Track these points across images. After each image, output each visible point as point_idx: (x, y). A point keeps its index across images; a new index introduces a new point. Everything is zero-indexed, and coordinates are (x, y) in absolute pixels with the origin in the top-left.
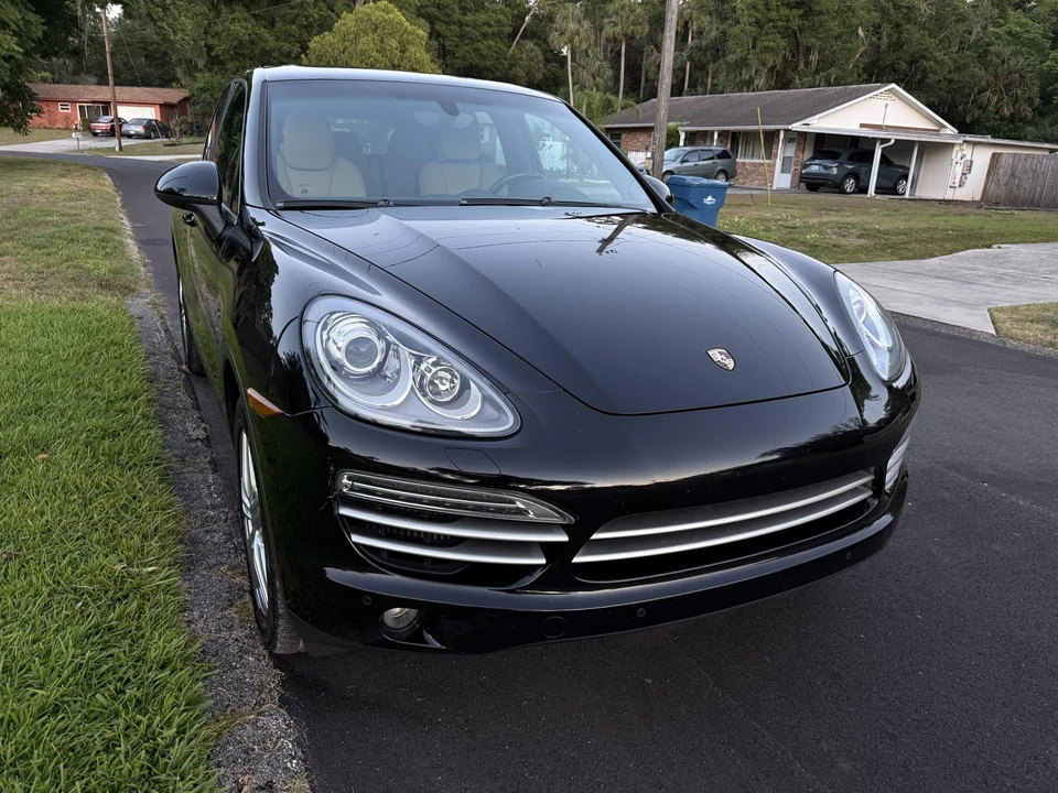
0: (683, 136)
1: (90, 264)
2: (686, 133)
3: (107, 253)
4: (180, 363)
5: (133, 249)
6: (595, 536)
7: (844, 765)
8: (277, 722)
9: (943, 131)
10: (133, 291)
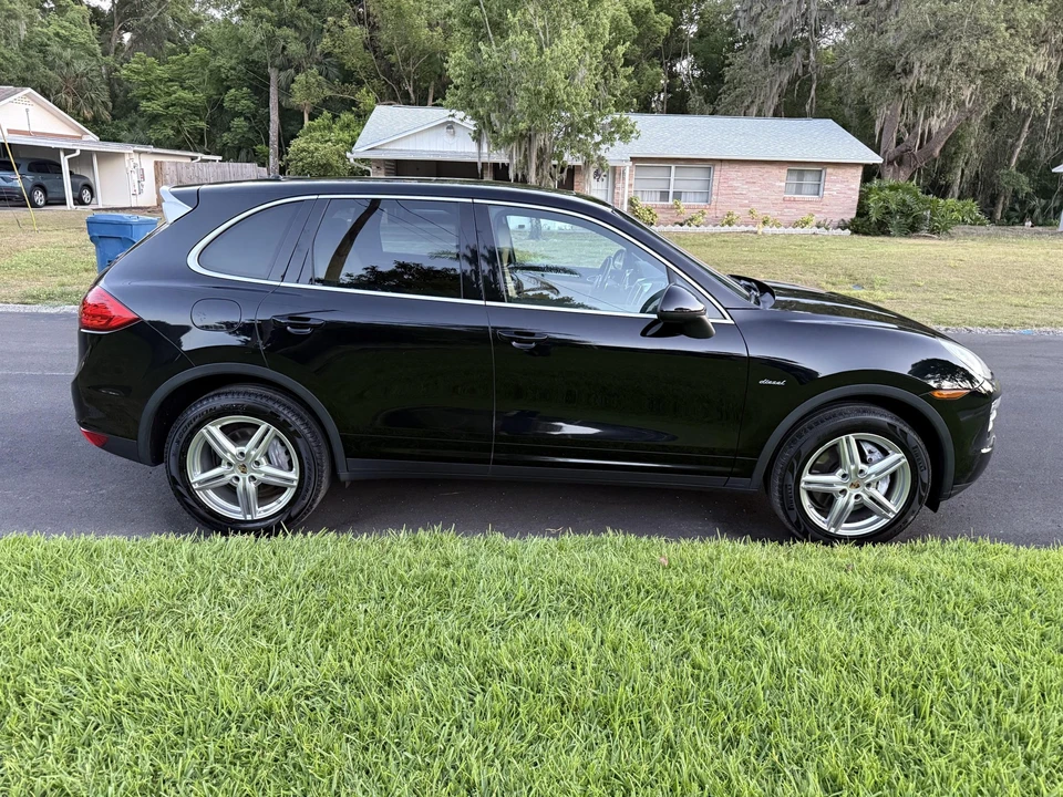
9: (85, 138)
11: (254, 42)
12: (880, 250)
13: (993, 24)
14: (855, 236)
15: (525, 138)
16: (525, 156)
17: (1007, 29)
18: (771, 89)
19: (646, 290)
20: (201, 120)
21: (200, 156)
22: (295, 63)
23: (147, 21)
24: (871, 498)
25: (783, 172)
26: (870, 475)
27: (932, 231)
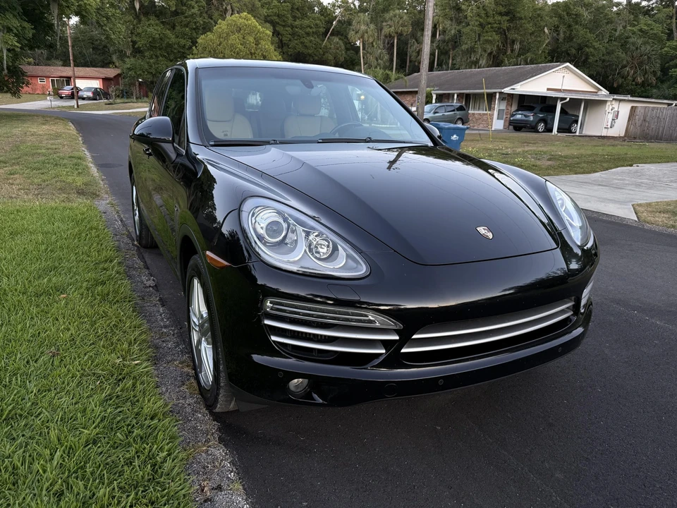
0: (434, 97)
1: (70, 179)
2: (437, 95)
3: (79, 173)
4: (133, 240)
5: (94, 170)
6: (414, 337)
7: (558, 475)
8: (219, 452)
9: (600, 93)
10: (98, 196)
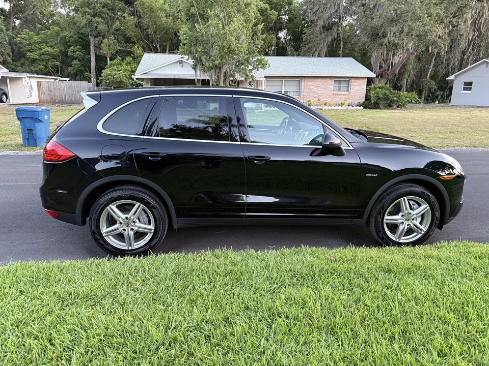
11: (82, 24)
12: (378, 115)
13: (422, 15)
14: (365, 109)
15: (218, 68)
16: (218, 76)
17: (428, 17)
18: (324, 44)
19: (306, 135)
20: (57, 61)
21: (59, 78)
22: (102, 34)
23: (28, 15)
24: (414, 225)
25: (333, 81)
26: (413, 215)
27: (398, 106)
